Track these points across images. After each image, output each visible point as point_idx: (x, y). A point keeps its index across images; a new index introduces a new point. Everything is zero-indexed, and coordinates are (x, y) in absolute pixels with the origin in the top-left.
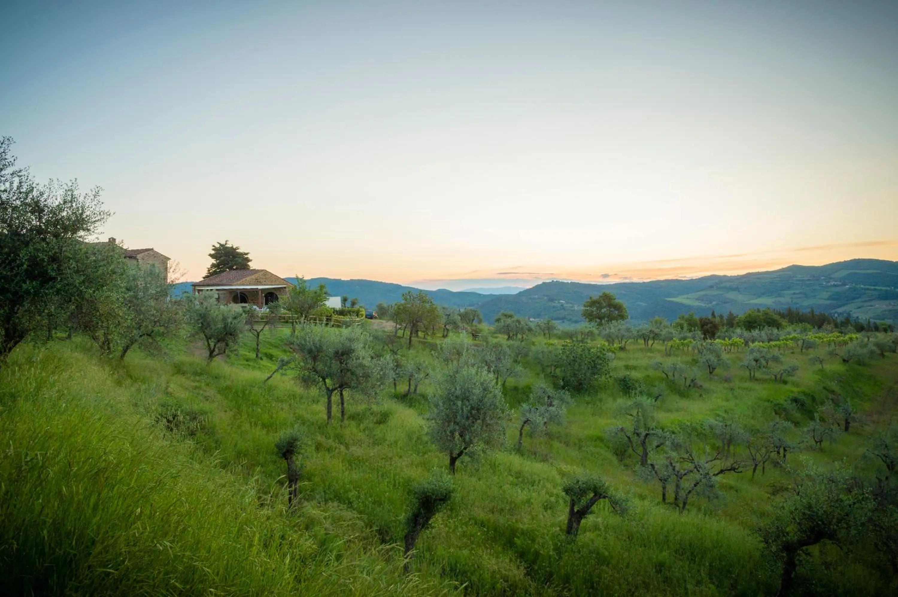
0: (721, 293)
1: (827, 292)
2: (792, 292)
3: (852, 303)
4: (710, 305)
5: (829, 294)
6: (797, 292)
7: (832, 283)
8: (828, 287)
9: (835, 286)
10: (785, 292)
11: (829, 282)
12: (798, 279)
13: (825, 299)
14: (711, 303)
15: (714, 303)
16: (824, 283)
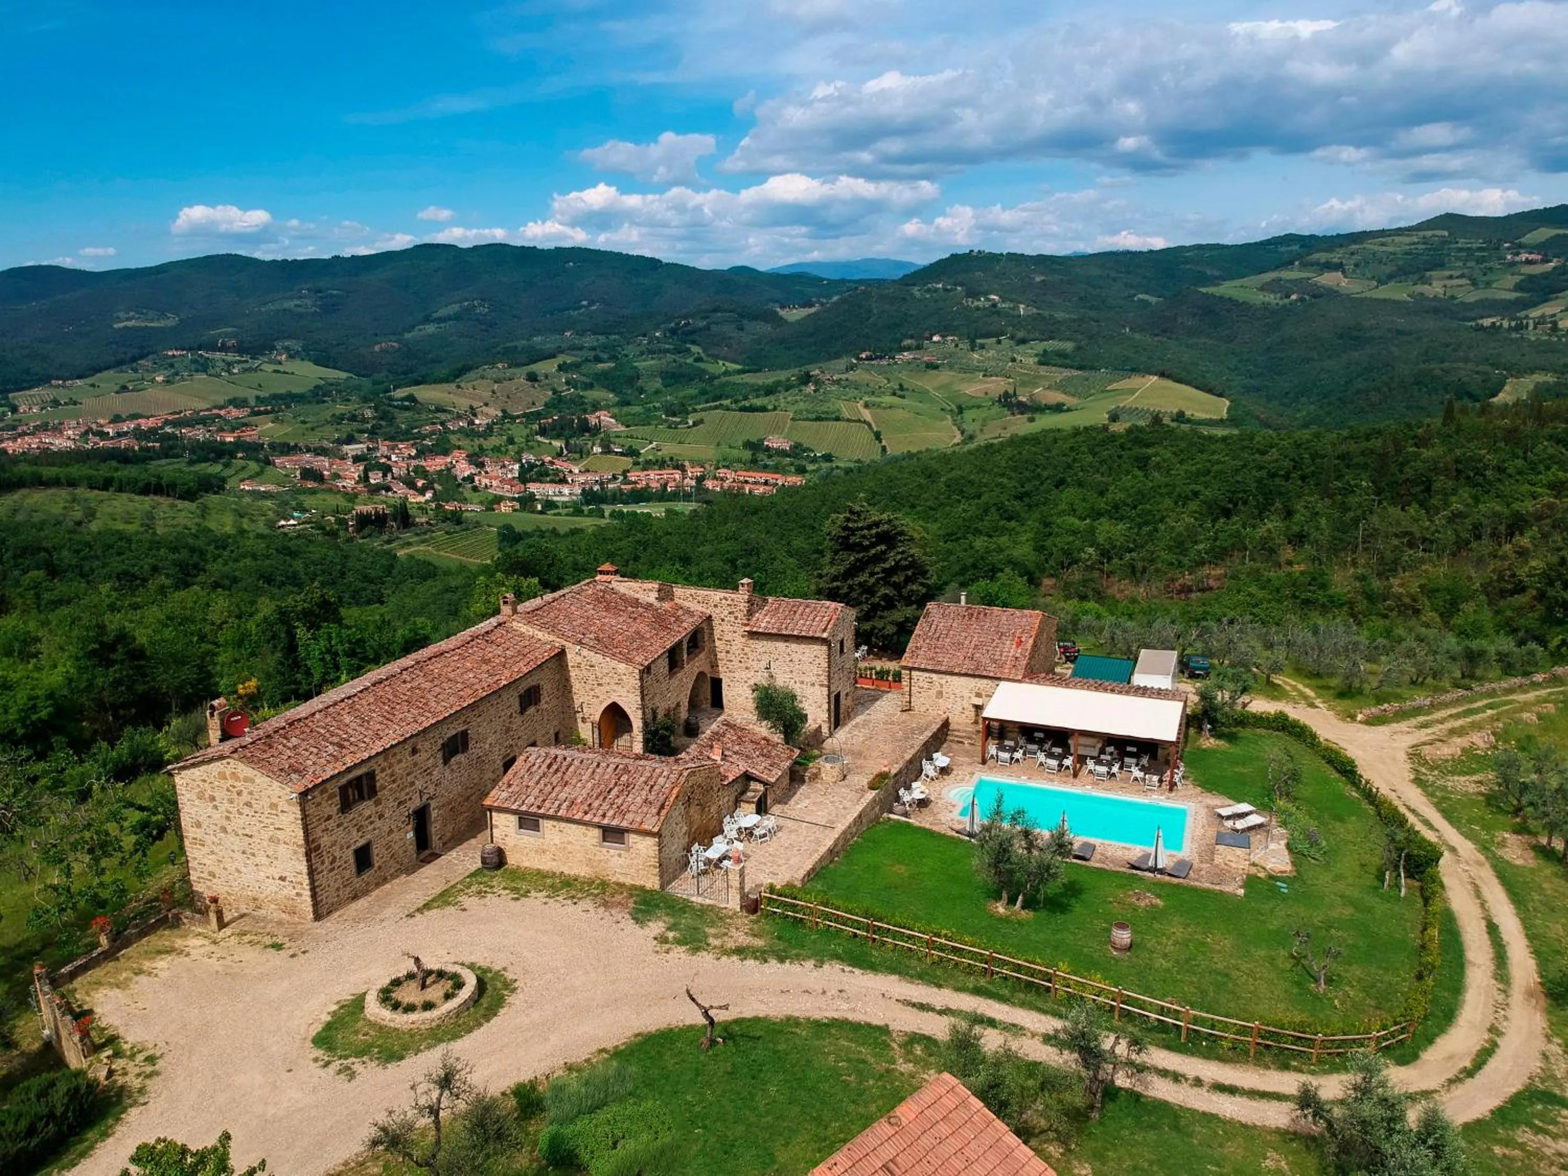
0: (1310, 275)
1: (1513, 274)
2: (1447, 273)
3: (1557, 298)
4: (1286, 301)
5: (1518, 279)
6: (1455, 273)
7: (1524, 257)
8: (1513, 264)
9: (1529, 262)
10: (1433, 273)
11: (1518, 254)
12: (1460, 245)
13: (1510, 290)
14: (1288, 296)
15: (1294, 297)
16: (1509, 257)
